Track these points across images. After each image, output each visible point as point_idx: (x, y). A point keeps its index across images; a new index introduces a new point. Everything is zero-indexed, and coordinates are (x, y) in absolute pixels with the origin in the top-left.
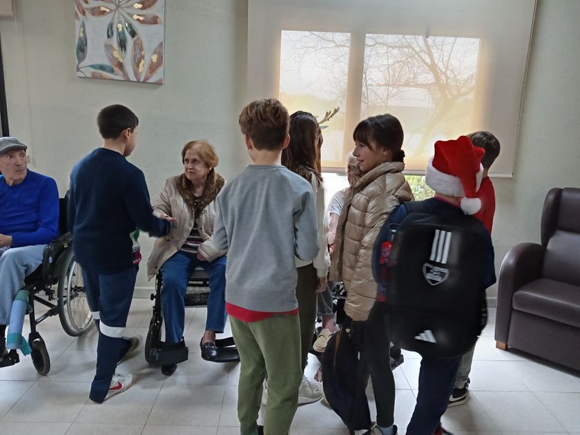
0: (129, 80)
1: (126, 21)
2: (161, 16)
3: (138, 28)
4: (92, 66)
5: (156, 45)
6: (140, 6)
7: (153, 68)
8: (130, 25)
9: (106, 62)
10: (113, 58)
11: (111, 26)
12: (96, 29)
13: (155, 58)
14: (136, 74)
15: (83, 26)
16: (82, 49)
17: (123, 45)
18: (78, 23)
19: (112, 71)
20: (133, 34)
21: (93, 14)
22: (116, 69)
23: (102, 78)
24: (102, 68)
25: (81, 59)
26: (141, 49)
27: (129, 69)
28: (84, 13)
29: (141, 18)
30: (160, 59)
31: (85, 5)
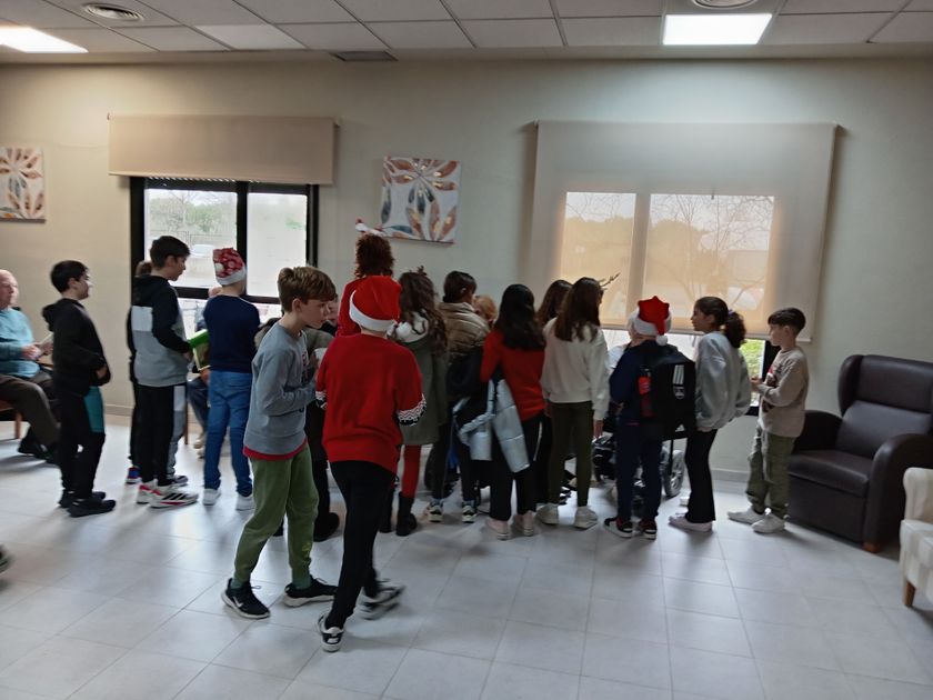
0: (424, 240)
1: (426, 187)
2: (457, 183)
3: (436, 193)
4: (394, 227)
5: (450, 209)
6: (439, 174)
7: (446, 229)
8: (429, 192)
9: (406, 223)
10: (412, 220)
11: (412, 192)
12: (399, 195)
13: (448, 220)
14: (432, 234)
15: (389, 192)
16: (386, 212)
17: (421, 208)
18: (384, 190)
19: (410, 232)
20: (431, 198)
21: (398, 182)
22: (414, 230)
23: (401, 238)
24: (402, 228)
25: (384, 221)
26: (437, 212)
27: (425, 230)
28: (390, 181)
29: (439, 185)
30: (453, 221)
31: (391, 173)
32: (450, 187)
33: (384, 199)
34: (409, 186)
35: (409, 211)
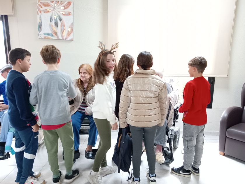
0: (59, 39)
1: (58, 14)
2: (72, 12)
3: (63, 17)
4: (45, 34)
5: (70, 24)
6: (63, 8)
7: (69, 34)
9: (50, 32)
10: (53, 30)
11: (52, 17)
13: (70, 30)
14: (62, 37)
16: (40, 27)
17: (56, 24)
20: (61, 20)
21: (44, 12)
22: (54, 35)
23: (48, 39)
24: (48, 34)
25: (40, 31)
26: (64, 26)
27: (59, 34)
28: (41, 12)
29: (64, 13)
31: (41, 9)
32: (69, 14)
33: (38, 20)
34: (49, 14)
35: (51, 26)
